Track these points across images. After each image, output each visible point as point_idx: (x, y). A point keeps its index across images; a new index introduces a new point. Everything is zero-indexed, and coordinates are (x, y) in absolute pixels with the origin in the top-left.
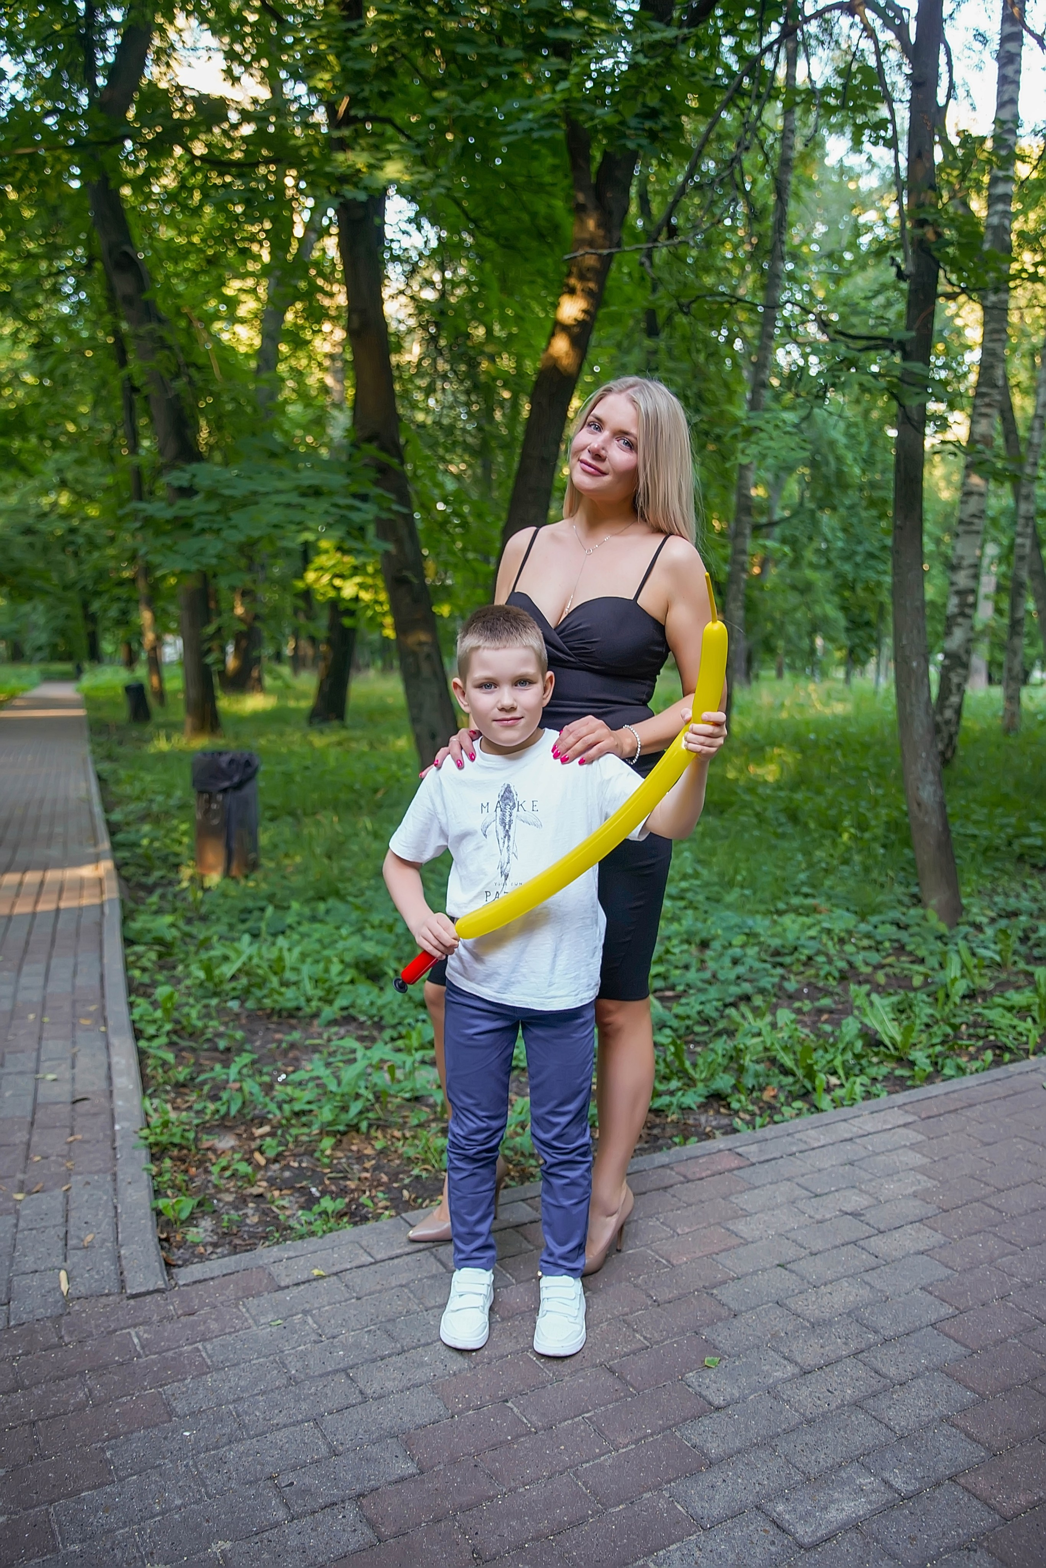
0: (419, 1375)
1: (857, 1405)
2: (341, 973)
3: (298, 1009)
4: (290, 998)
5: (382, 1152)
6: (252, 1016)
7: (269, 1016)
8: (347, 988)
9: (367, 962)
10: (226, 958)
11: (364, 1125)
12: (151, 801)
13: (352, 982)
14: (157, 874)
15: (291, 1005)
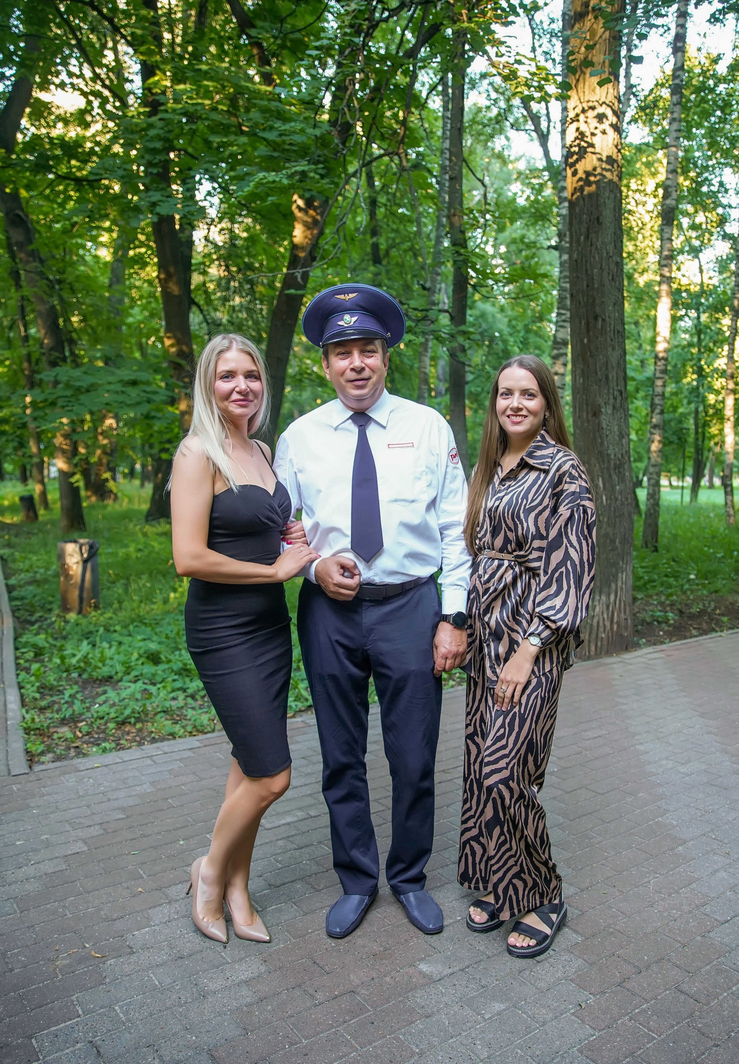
0: (134, 793)
1: (310, 795)
2: (137, 659)
3: (111, 677)
4: (105, 671)
5: (140, 730)
6: (86, 682)
7: (94, 682)
8: (140, 667)
9: (152, 654)
10: (74, 655)
11: (133, 720)
12: (36, 572)
13: (143, 664)
14: (38, 615)
15: (105, 674)
